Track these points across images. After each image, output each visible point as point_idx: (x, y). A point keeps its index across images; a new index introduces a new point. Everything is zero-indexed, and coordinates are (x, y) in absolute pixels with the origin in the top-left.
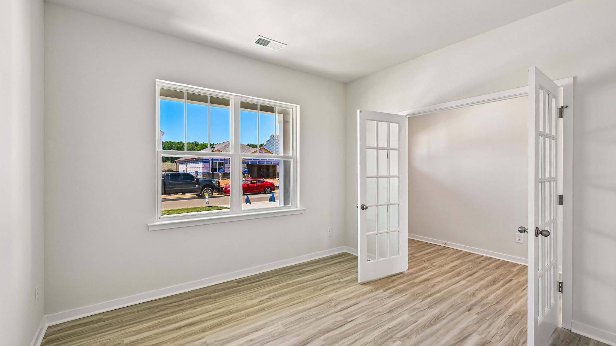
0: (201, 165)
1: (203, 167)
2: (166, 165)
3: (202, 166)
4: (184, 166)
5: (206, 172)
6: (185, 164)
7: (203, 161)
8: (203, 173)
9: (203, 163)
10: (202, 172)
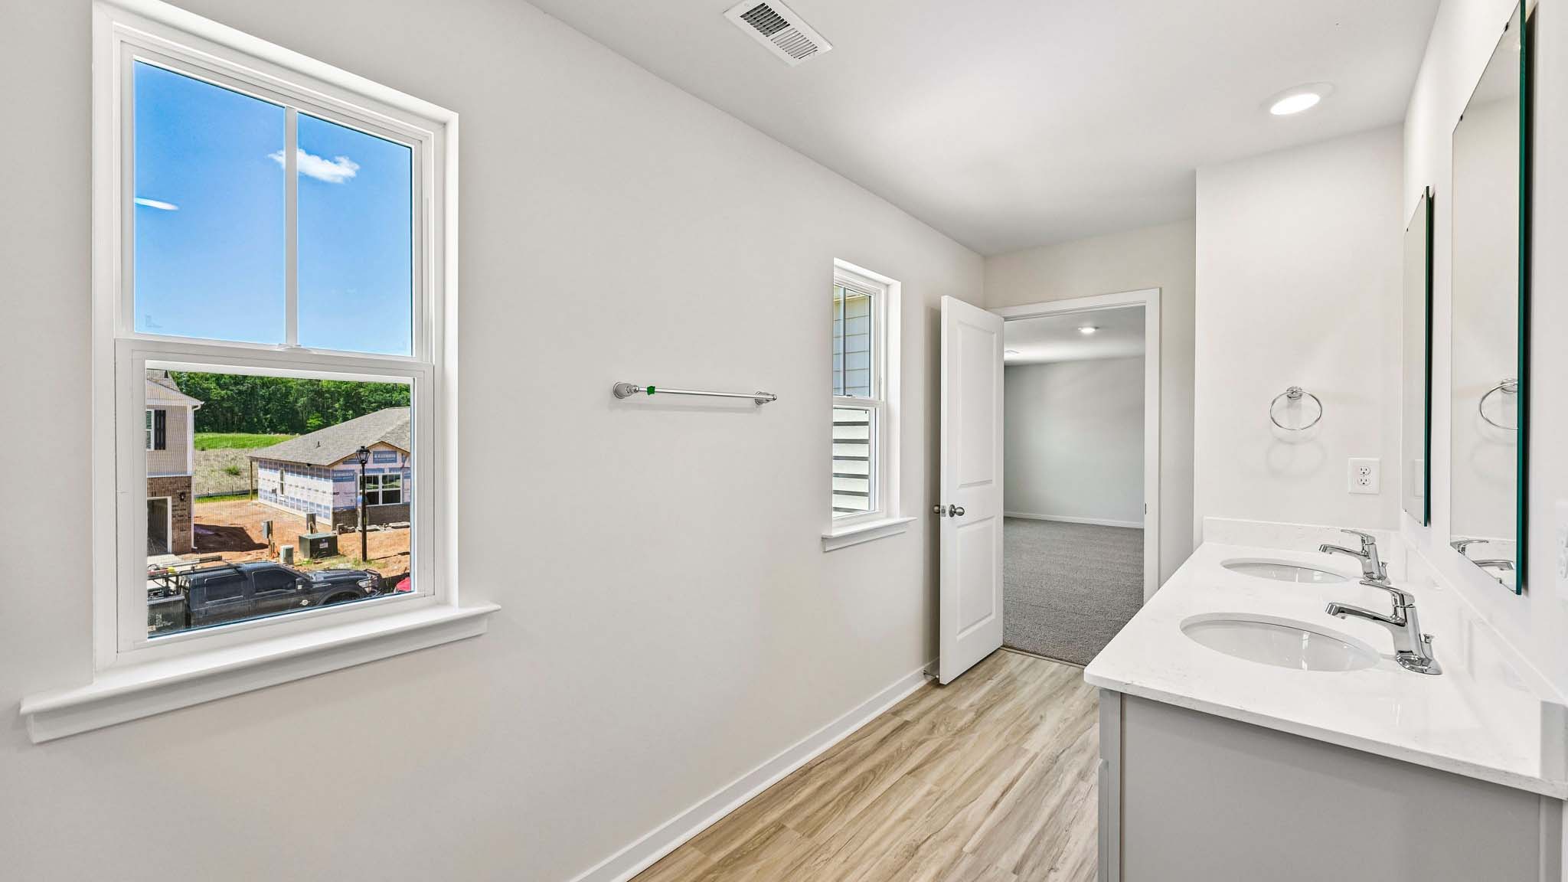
0: (328, 486)
1: (334, 494)
2: (217, 456)
3: (331, 491)
4: (275, 475)
5: (343, 506)
6: (279, 472)
7: (335, 475)
8: (334, 509)
9: (334, 481)
10: (331, 507)
